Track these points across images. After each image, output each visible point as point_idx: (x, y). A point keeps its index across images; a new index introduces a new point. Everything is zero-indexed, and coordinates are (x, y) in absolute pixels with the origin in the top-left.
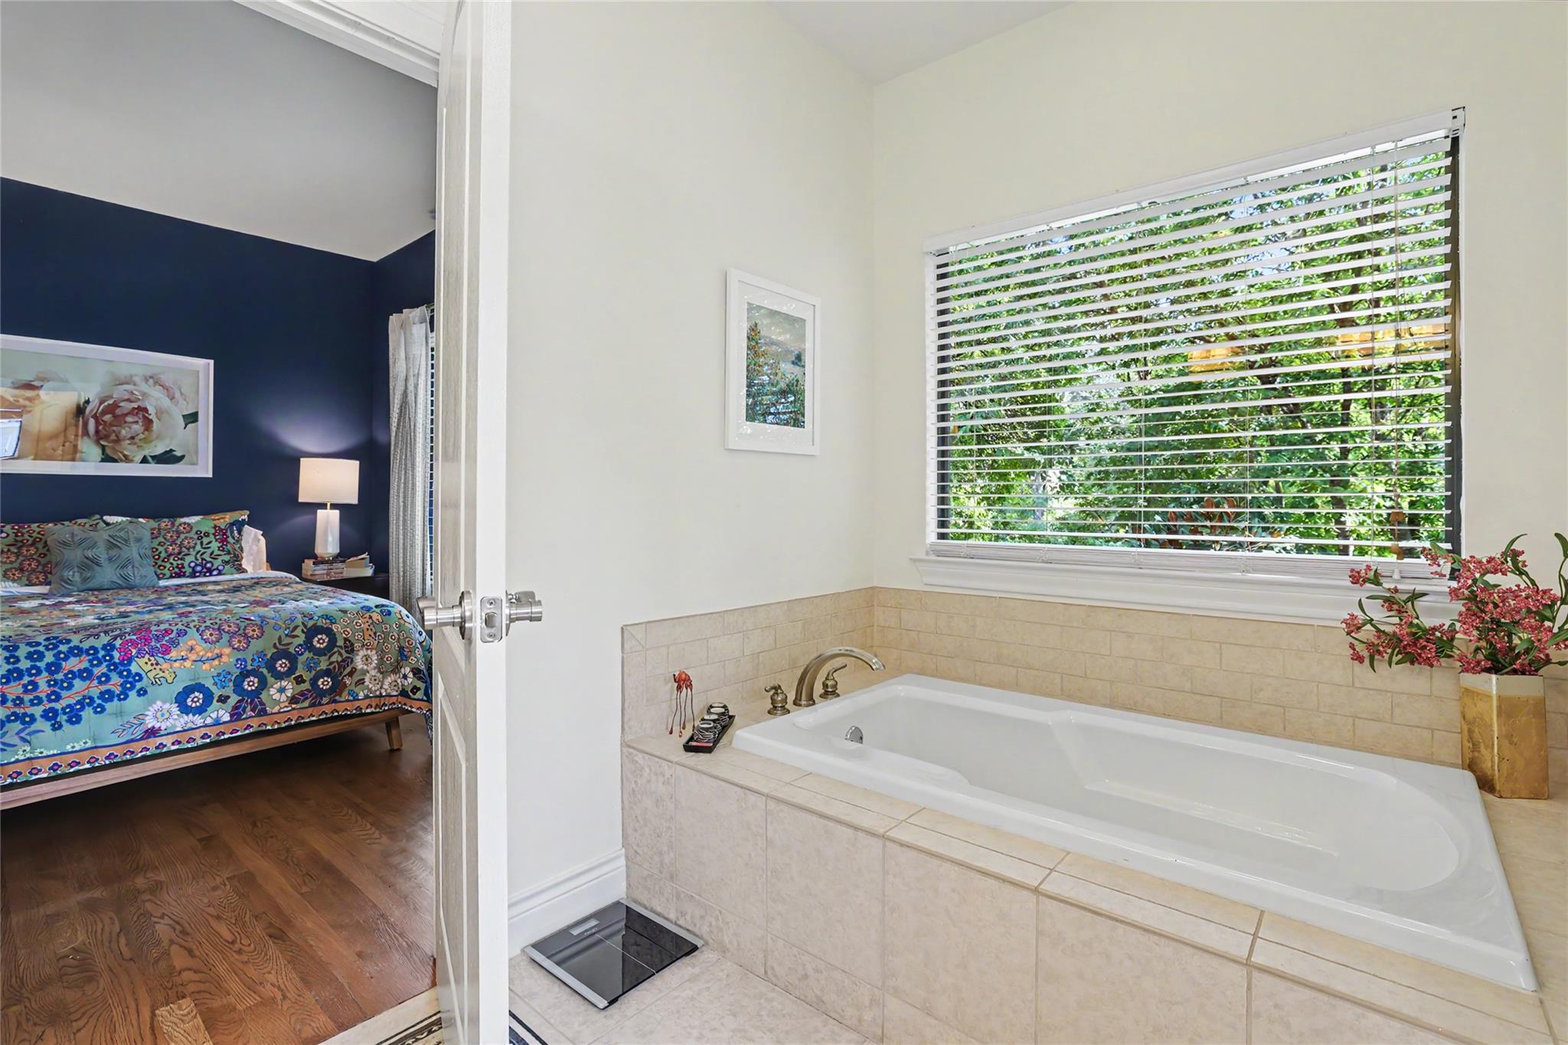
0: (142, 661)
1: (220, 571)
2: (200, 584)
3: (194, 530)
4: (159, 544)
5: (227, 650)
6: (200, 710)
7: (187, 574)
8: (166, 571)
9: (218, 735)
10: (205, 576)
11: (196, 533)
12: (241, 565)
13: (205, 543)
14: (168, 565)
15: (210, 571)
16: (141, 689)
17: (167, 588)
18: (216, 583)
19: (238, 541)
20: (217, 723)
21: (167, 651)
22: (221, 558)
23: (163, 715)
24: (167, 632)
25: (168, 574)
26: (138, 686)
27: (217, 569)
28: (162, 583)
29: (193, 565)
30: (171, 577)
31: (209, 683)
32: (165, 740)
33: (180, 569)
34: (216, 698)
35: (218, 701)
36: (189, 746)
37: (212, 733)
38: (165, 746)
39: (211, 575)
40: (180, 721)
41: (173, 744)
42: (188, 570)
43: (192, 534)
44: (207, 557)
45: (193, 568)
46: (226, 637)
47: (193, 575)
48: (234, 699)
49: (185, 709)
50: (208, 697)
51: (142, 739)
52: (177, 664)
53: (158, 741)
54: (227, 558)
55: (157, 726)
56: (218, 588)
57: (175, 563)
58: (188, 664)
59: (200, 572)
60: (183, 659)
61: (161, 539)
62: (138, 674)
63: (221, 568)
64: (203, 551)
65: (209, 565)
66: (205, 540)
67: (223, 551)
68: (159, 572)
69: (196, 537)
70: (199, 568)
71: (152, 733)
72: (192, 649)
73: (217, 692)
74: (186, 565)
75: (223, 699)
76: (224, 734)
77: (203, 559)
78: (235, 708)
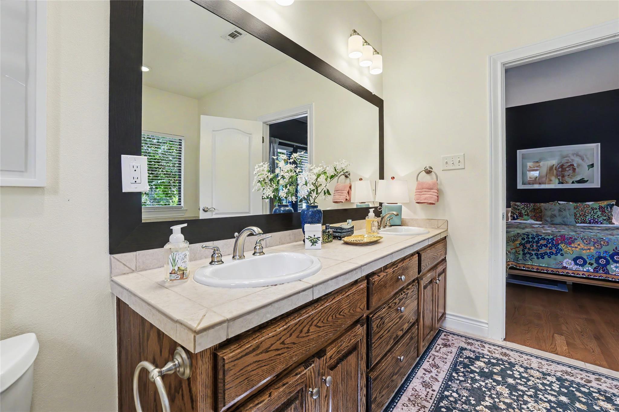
0: (562, 245)
1: (601, 223)
2: (592, 226)
3: (591, 207)
4: (577, 211)
5: (593, 248)
6: (582, 266)
7: (588, 223)
8: (579, 221)
9: (588, 275)
10: (595, 224)
11: (591, 208)
12: (612, 221)
13: (595, 212)
14: (580, 219)
15: (597, 222)
16: (562, 254)
17: (578, 226)
18: (599, 227)
19: (611, 212)
20: (588, 271)
21: (570, 244)
22: (602, 218)
23: (569, 263)
24: (571, 238)
25: (580, 222)
26: (561, 252)
27: (600, 222)
28: (578, 225)
29: (590, 219)
30: (581, 223)
31: (585, 257)
32: (569, 271)
33: (584, 220)
34: (588, 263)
35: (589, 264)
36: (578, 276)
37: (587, 274)
38: (569, 273)
39: (597, 224)
40: (575, 267)
41: (572, 273)
42: (588, 221)
43: (590, 208)
44: (595, 217)
45: (590, 221)
46: (592, 243)
47: (590, 223)
48: (595, 265)
49: (576, 264)
50: (585, 262)
51: (561, 269)
52: (574, 249)
53: (567, 271)
54: (605, 218)
55: (567, 266)
56: (600, 228)
57: (583, 219)
58: (577, 249)
59: (593, 222)
60: (576, 247)
61: (577, 210)
62: (560, 249)
63: (602, 221)
64: (594, 215)
65: (596, 220)
66: (595, 211)
67: (603, 215)
68: (576, 221)
69: (591, 209)
70: (592, 221)
71: (565, 268)
72: (579, 245)
73: (588, 262)
74: (587, 219)
75: (591, 264)
76: (591, 276)
77: (594, 218)
78: (595, 268)
